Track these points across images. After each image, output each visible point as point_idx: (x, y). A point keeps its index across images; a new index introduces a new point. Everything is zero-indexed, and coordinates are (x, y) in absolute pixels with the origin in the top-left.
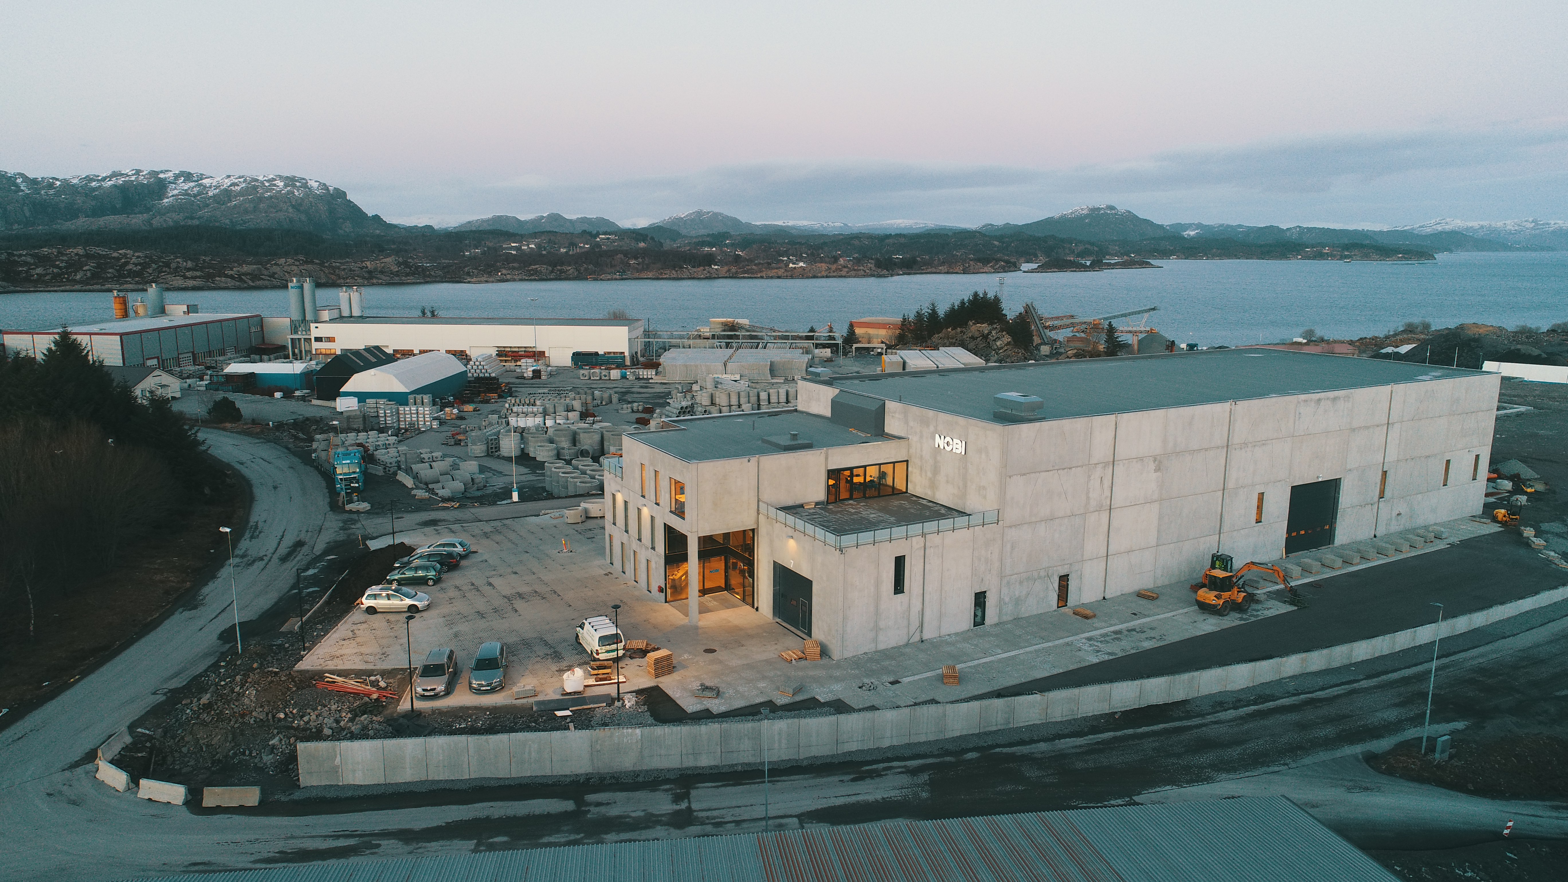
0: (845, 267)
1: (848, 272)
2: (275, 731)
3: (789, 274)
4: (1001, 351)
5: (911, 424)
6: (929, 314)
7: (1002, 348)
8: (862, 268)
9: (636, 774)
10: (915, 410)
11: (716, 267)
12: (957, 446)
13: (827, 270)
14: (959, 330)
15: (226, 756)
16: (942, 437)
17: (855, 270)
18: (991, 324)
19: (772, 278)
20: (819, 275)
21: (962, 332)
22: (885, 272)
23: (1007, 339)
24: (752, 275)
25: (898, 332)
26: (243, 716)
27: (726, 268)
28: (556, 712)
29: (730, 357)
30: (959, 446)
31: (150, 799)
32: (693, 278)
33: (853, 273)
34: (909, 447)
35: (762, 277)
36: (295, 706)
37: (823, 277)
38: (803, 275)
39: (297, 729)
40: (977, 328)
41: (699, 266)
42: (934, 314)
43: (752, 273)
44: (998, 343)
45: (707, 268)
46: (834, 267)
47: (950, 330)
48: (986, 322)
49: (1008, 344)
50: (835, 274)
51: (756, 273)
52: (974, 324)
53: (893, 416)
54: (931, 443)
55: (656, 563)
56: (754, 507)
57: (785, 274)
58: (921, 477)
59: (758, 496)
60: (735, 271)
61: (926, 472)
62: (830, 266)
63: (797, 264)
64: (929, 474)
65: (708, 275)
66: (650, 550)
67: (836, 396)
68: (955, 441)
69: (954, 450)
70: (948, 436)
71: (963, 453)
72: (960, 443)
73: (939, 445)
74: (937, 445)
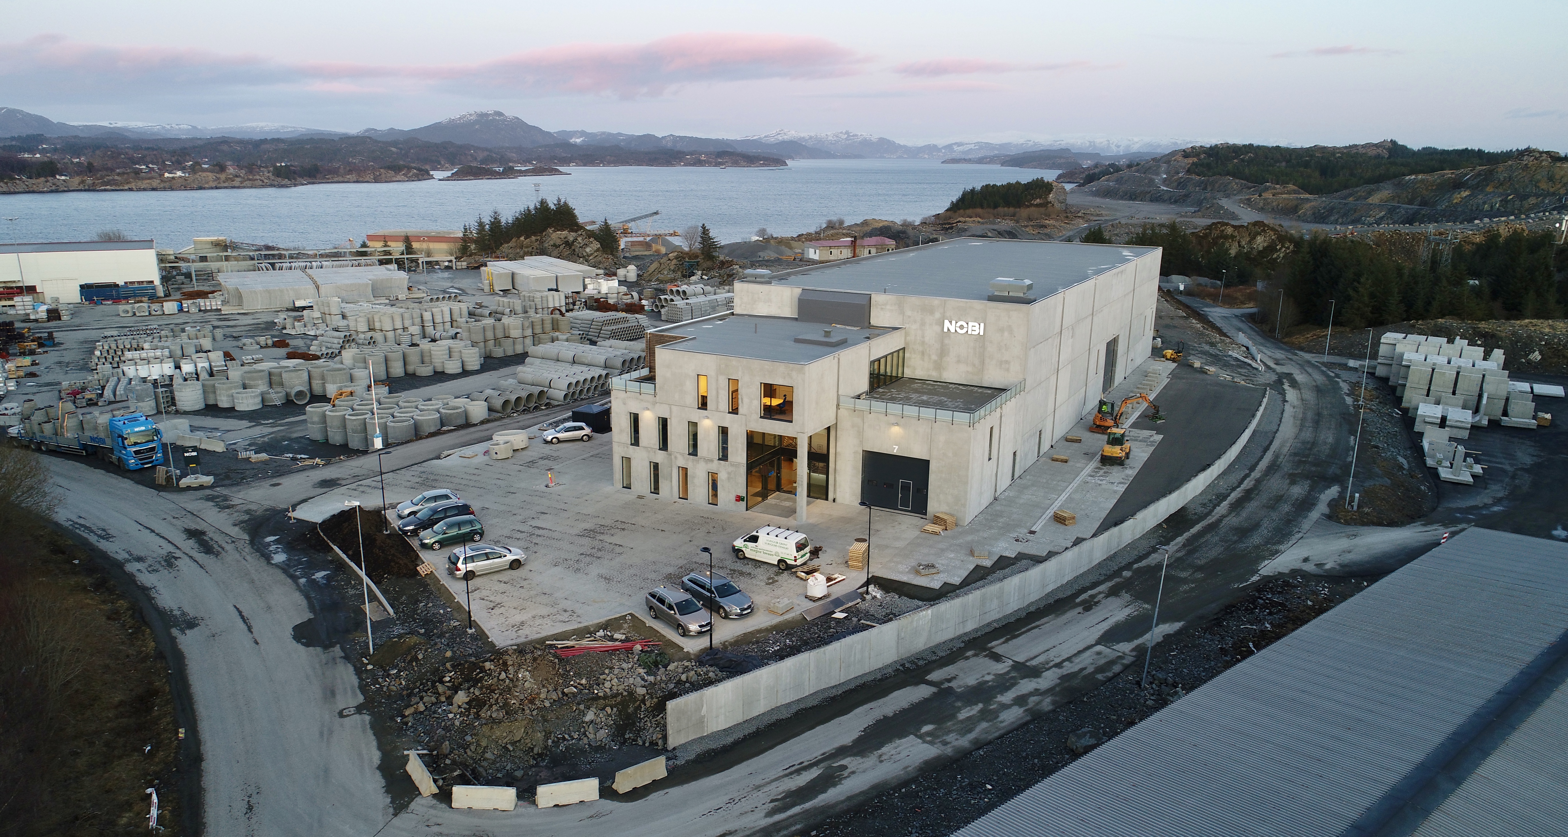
0: (237, 176)
1: (241, 182)
2: (582, 707)
3: (167, 185)
4: (591, 258)
5: (909, 313)
6: (492, 223)
7: (592, 254)
8: (258, 177)
9: (933, 651)
10: (914, 300)
11: (63, 178)
12: (974, 328)
13: (216, 180)
14: (533, 238)
15: (546, 747)
16: (954, 322)
17: (250, 180)
19: (144, 190)
20: (207, 186)
21: (539, 240)
22: (286, 181)
23: (596, 245)
24: (117, 187)
26: (532, 702)
27: (77, 180)
28: (833, 616)
30: (977, 328)
31: (556, 806)
32: (33, 192)
33: (248, 183)
34: (907, 335)
35: (131, 190)
36: (579, 675)
37: (212, 188)
38: (185, 186)
39: (605, 697)
40: (556, 236)
41: (39, 176)
42: (497, 223)
43: (116, 185)
44: (588, 250)
45: (50, 179)
46: (223, 176)
47: (522, 238)
49: (598, 250)
50: (226, 185)
51: (122, 184)
52: (554, 231)
53: (882, 309)
54: (937, 328)
55: (729, 473)
56: (835, 403)
57: (162, 186)
58: (923, 361)
59: (838, 391)
60: (91, 182)
61: (929, 356)
62: (218, 175)
63: (175, 173)
64: (934, 357)
65: (54, 188)
66: (716, 462)
67: (801, 295)
68: (971, 324)
69: (970, 332)
70: (960, 320)
71: (982, 333)
72: (977, 325)
73: (948, 330)
74: (946, 330)
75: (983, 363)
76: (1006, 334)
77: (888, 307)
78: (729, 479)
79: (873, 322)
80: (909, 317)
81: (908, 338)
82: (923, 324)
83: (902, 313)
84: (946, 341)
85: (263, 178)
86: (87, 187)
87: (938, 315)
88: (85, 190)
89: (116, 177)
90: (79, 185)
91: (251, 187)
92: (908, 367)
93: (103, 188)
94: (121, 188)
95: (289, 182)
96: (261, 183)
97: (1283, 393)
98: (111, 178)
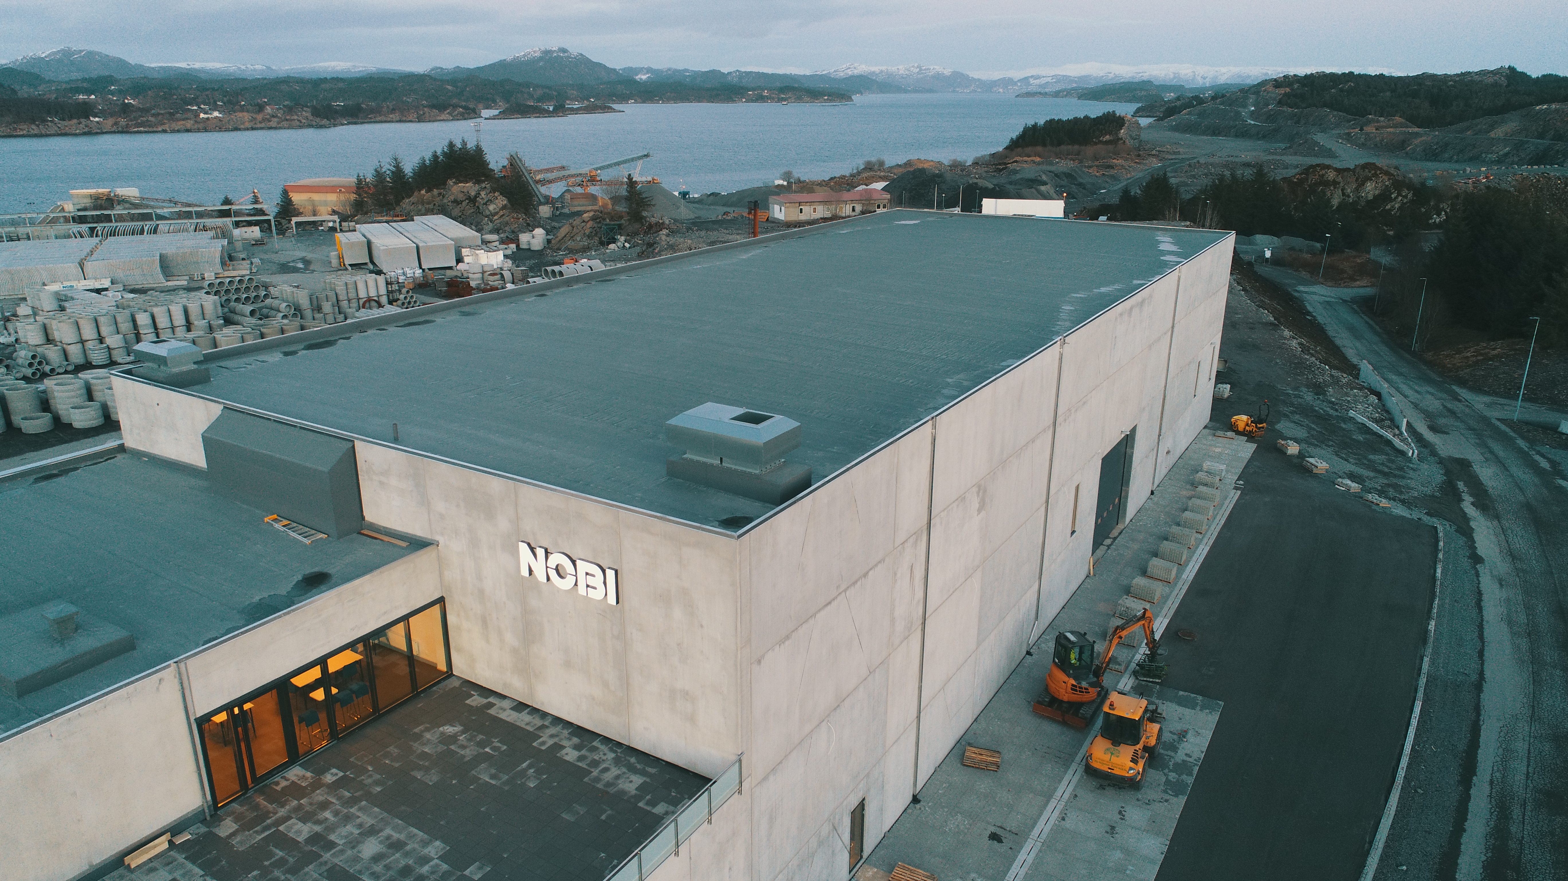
0: (273, 116)
1: (279, 123)
3: (201, 126)
4: (496, 217)
5: (440, 506)
6: (393, 172)
7: (497, 213)
8: (296, 117)
11: (97, 119)
12: (591, 581)
13: (251, 121)
14: (436, 192)
17: (287, 120)
18: (478, 182)
19: (178, 131)
20: (242, 126)
21: (440, 194)
22: (325, 122)
23: (502, 201)
24: (150, 129)
25: (353, 197)
27: (110, 121)
29: (92, 252)
30: (596, 582)
32: (65, 134)
33: (285, 124)
35: (164, 131)
37: (248, 129)
38: (220, 127)
40: (458, 189)
41: (71, 118)
42: (398, 172)
43: (149, 126)
44: (491, 207)
45: (83, 120)
46: (260, 117)
47: (423, 192)
48: (471, 179)
49: (504, 207)
50: (263, 125)
51: (155, 125)
52: (455, 183)
53: (381, 483)
54: (506, 563)
57: (196, 126)
58: (488, 641)
60: (124, 124)
61: (500, 631)
62: (254, 116)
63: (211, 114)
64: (511, 638)
65: (86, 130)
67: (213, 425)
68: (582, 567)
69: (582, 591)
70: (556, 551)
71: (612, 600)
72: (597, 572)
73: (531, 572)
74: (524, 571)
75: (626, 682)
77: (393, 480)
79: (369, 514)
80: (442, 517)
81: (448, 575)
82: (474, 541)
83: (425, 502)
84: (533, 601)
85: (300, 118)
86: (120, 129)
87: (502, 527)
88: (119, 132)
89: (150, 118)
90: (112, 126)
91: (288, 128)
92: (458, 651)
93: (136, 129)
94: (155, 129)
95: (328, 122)
96: (298, 123)
97: (1465, 530)
98: (144, 119)
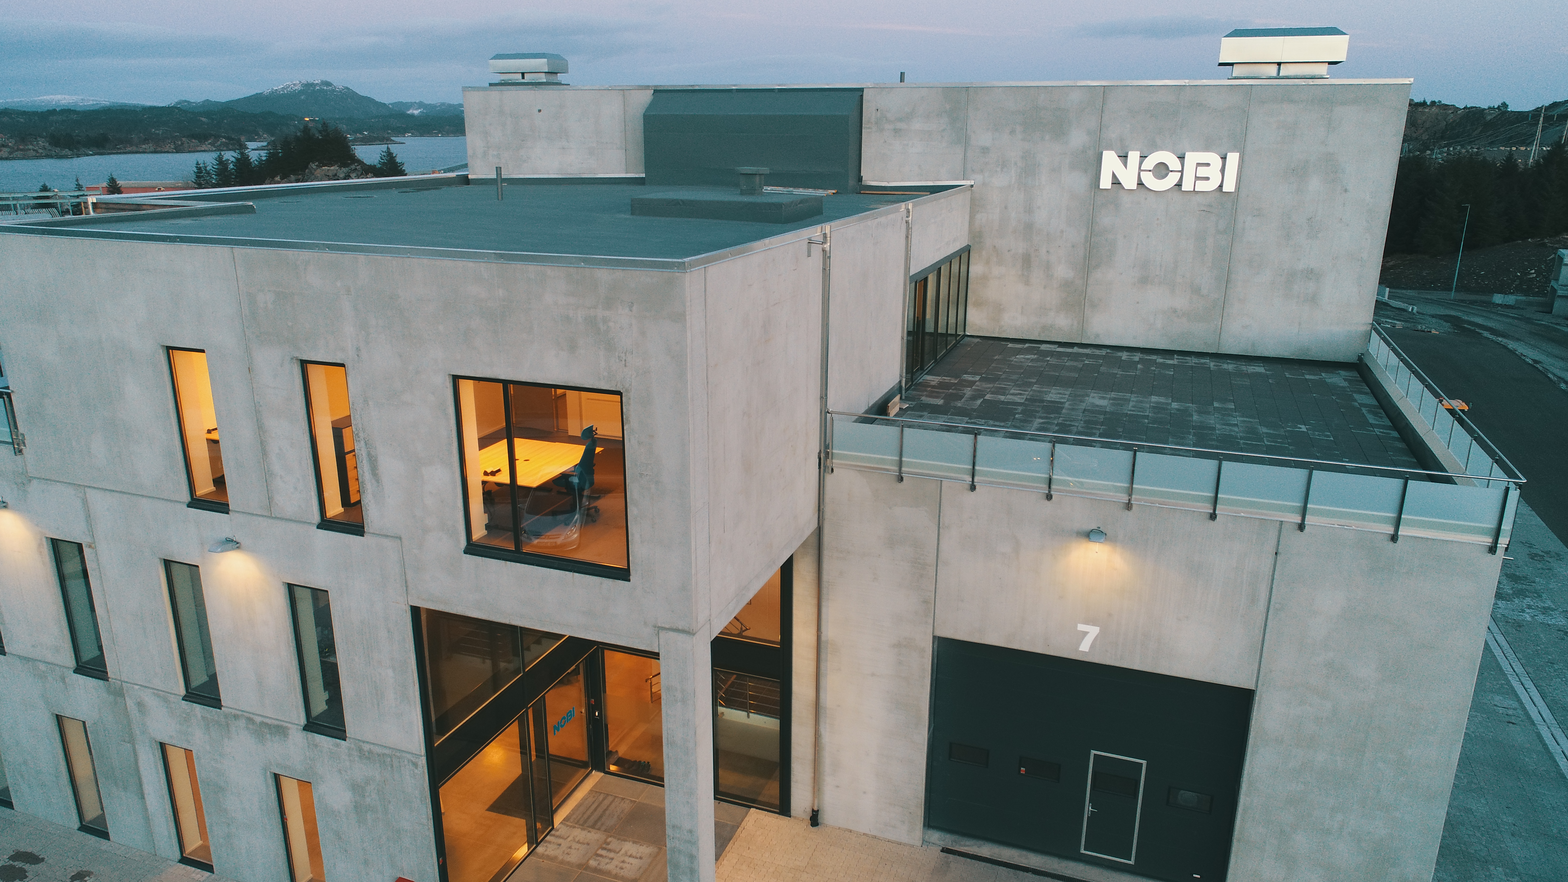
1: (10, 153)
5: (984, 139)
8: (31, 147)
10: (999, 98)
12: (1202, 172)
16: (1134, 156)
17: (21, 150)
22: (67, 152)
30: (1213, 172)
33: (19, 154)
34: (975, 207)
53: (897, 131)
54: (1078, 181)
55: (357, 788)
56: (814, 446)
58: (1027, 283)
59: (824, 397)
61: (1048, 267)
64: (1063, 271)
66: (298, 738)
67: (652, 105)
68: (1192, 158)
69: (1187, 186)
70: (1154, 147)
71: (1230, 186)
72: (1214, 159)
73: (1116, 182)
74: (1106, 183)
75: (1226, 280)
76: (1315, 184)
77: (917, 125)
78: (360, 809)
79: (871, 176)
80: (985, 150)
81: (981, 218)
82: (1029, 169)
83: (962, 139)
84: (1106, 219)
85: (37, 148)
87: (1078, 138)
91: (23, 159)
92: (978, 304)
95: (70, 153)
